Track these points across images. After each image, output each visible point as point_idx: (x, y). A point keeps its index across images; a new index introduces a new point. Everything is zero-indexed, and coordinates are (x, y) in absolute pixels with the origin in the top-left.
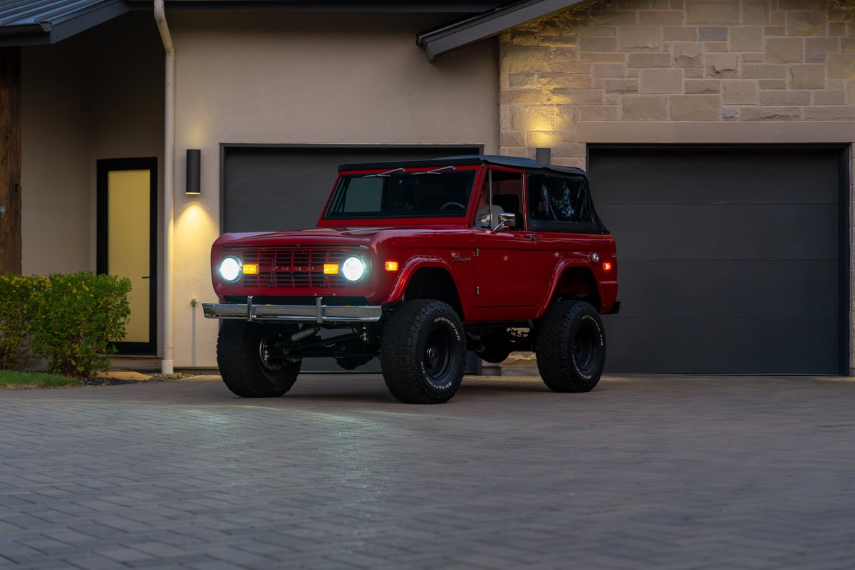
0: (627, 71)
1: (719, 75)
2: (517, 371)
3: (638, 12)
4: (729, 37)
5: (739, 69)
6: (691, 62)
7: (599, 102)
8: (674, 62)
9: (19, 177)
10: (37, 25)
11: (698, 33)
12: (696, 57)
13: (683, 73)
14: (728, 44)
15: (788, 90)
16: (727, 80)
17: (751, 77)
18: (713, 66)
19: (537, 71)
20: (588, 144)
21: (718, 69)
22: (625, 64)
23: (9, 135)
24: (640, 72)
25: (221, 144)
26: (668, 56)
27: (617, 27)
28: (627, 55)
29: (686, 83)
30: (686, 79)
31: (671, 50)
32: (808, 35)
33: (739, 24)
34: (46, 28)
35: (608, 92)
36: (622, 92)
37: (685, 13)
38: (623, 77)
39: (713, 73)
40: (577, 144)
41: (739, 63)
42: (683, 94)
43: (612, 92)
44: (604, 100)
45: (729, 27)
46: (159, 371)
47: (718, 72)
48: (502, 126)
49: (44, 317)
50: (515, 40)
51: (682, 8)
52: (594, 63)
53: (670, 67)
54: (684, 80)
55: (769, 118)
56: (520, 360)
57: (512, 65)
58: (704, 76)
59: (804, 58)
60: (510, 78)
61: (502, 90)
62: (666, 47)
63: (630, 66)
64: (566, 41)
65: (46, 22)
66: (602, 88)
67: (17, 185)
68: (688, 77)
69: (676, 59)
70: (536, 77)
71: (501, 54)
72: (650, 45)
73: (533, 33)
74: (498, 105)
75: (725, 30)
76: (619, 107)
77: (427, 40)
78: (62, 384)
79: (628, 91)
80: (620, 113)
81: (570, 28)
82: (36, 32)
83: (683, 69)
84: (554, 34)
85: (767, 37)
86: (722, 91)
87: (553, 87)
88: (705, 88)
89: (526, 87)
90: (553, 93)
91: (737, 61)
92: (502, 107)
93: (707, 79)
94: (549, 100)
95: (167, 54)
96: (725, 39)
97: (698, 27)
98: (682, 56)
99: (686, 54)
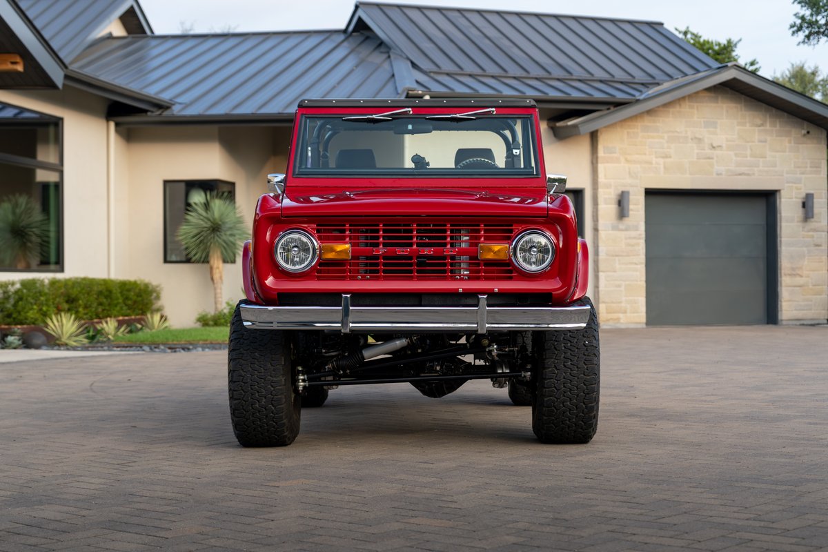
0: (666, 145)
1: (714, 149)
4: (719, 127)
5: (724, 146)
6: (700, 140)
7: (651, 163)
8: (690, 141)
11: (702, 124)
12: (702, 138)
13: (695, 147)
14: (718, 131)
15: (749, 158)
16: (718, 152)
17: (730, 151)
18: (711, 144)
20: (646, 189)
21: (714, 145)
22: (665, 141)
24: (672, 146)
26: (688, 137)
28: (666, 136)
29: (698, 154)
31: (689, 134)
32: (758, 127)
33: (723, 120)
35: (656, 157)
36: (663, 157)
37: (695, 111)
38: (664, 149)
39: (711, 148)
40: (639, 188)
41: (724, 142)
42: (695, 160)
43: (658, 158)
44: (654, 162)
45: (719, 121)
47: (714, 147)
52: (648, 140)
53: (688, 143)
54: (696, 151)
55: (740, 174)
57: (605, 140)
58: (706, 149)
59: (757, 141)
60: (604, 149)
61: (598, 156)
62: (686, 131)
63: (667, 142)
66: (653, 155)
68: (698, 150)
69: (692, 139)
70: (617, 149)
71: (599, 134)
72: (678, 130)
75: (717, 123)
76: (662, 166)
79: (666, 157)
80: (662, 170)
83: (695, 145)
86: (715, 159)
88: (708, 157)
89: (612, 155)
92: (599, 165)
93: (708, 152)
96: (716, 128)
97: (702, 120)
98: (696, 138)
99: (697, 136)
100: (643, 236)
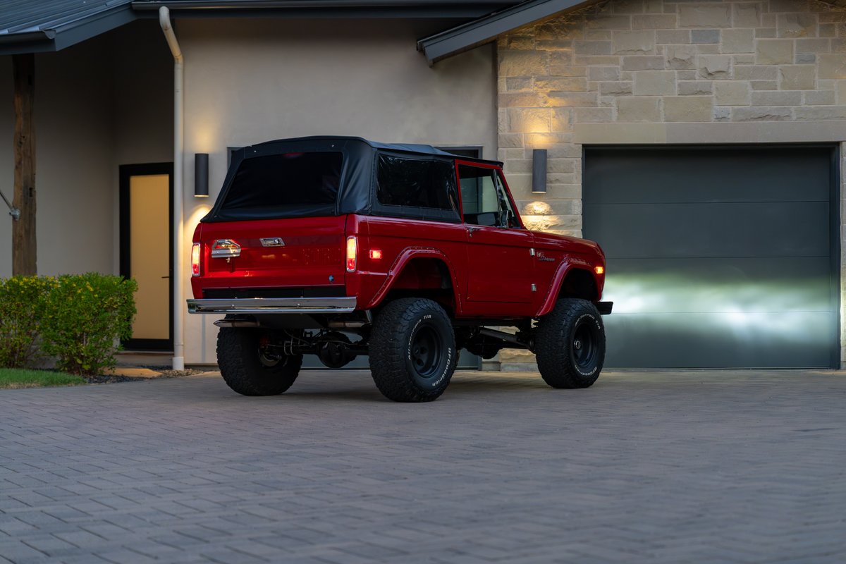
0: (621, 74)
1: (710, 77)
2: (516, 366)
3: (631, 16)
4: (721, 40)
5: (731, 71)
6: (683, 64)
7: (594, 104)
8: (667, 64)
9: (33, 181)
10: (42, 32)
11: (690, 36)
12: (688, 59)
13: (676, 75)
14: (720, 46)
16: (719, 82)
17: (743, 79)
18: (706, 68)
19: (534, 74)
20: (584, 146)
21: (710, 71)
22: (619, 67)
23: (23, 141)
24: (634, 74)
25: (228, 148)
26: (662, 58)
27: (612, 31)
28: (621, 59)
29: (679, 85)
30: (680, 81)
31: (665, 53)
32: (798, 37)
33: (730, 27)
34: (50, 35)
35: (603, 94)
36: (617, 94)
37: (678, 17)
38: (618, 80)
39: (705, 75)
40: (572, 145)
41: (731, 65)
42: (677, 96)
43: (606, 94)
44: (599, 102)
45: (721, 30)
46: (170, 368)
47: (710, 74)
48: (501, 127)
49: (51, 317)
50: (512, 44)
51: (674, 12)
52: (589, 66)
53: (663, 69)
54: (677, 82)
55: (761, 118)
56: (519, 356)
57: (510, 68)
58: (697, 78)
59: (795, 60)
60: (507, 81)
61: (500, 93)
62: (660, 50)
63: (624, 69)
64: (562, 45)
65: (51, 30)
66: (597, 90)
67: (31, 189)
68: (681, 79)
69: (669, 61)
70: (533, 80)
71: (499, 59)
72: (644, 48)
73: (530, 38)
74: (496, 108)
75: (717, 33)
76: (614, 109)
77: (425, 45)
78: (66, 382)
79: (623, 93)
80: (615, 114)
81: (565, 32)
82: (41, 40)
83: (676, 71)
84: (549, 38)
85: (757, 39)
86: (715, 93)
87: (549, 90)
88: (698, 90)
89: (523, 90)
90: (549, 96)
91: (729, 63)
92: (500, 110)
93: (699, 81)
94: (545, 103)
95: (176, 61)
96: (717, 42)
97: (690, 30)
98: (675, 59)
99: (678, 56)
100: (580, 222)
